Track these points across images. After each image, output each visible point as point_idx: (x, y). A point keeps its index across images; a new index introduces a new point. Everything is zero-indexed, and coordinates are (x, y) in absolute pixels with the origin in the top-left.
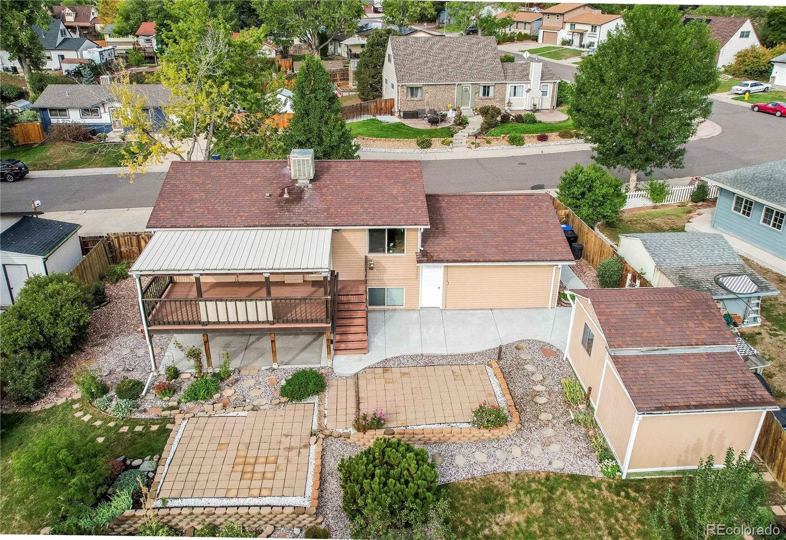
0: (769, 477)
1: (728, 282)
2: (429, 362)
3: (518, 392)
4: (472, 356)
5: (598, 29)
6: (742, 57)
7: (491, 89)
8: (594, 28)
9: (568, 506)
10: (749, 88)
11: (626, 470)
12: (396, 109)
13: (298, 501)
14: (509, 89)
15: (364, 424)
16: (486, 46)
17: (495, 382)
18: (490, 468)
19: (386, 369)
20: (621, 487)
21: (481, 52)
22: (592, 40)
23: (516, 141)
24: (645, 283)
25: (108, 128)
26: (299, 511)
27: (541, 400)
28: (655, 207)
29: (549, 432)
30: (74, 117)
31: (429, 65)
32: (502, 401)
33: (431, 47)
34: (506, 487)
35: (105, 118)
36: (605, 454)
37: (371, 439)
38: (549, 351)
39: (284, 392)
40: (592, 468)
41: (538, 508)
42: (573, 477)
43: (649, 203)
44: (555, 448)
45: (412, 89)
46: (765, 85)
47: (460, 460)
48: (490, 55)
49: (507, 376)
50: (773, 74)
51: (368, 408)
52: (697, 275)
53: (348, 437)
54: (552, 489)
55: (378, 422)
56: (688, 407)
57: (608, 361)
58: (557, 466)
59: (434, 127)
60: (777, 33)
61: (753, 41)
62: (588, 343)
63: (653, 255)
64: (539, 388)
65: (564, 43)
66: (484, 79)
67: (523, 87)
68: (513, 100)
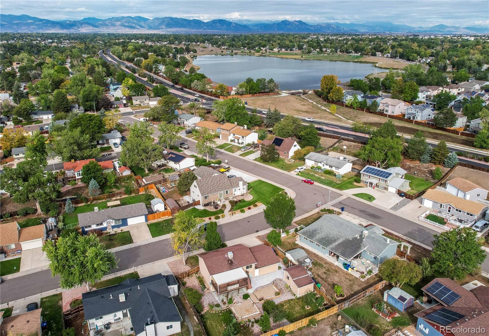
0: (316, 292)
1: (306, 260)
2: (263, 287)
3: (279, 289)
4: (269, 284)
5: (244, 138)
6: (296, 153)
7: (228, 191)
8: (243, 137)
9: (292, 303)
10: (300, 170)
11: (298, 296)
12: (201, 203)
13: (258, 313)
14: (234, 190)
15: (260, 300)
16: (224, 177)
17: (275, 288)
18: (280, 301)
19: (257, 290)
20: (298, 299)
21: (223, 180)
22: (243, 141)
23: (243, 211)
24: (293, 263)
25: (105, 228)
26: (259, 314)
27: (283, 289)
28: (287, 236)
29: (286, 294)
30: (94, 227)
31: (209, 187)
32: (277, 291)
33: (208, 181)
34: (283, 303)
35: (105, 225)
36: (295, 295)
37: (263, 302)
38: (281, 280)
39: (244, 298)
40: (293, 297)
41: (288, 305)
42: (291, 299)
43: (286, 235)
44: (288, 296)
45: (206, 197)
46: (304, 167)
47: (275, 301)
48: (226, 180)
49: (276, 286)
50: (306, 162)
51: (259, 298)
52: (301, 260)
53: (258, 302)
54: (289, 302)
55: (262, 299)
56: (304, 285)
57: (292, 281)
58: (289, 298)
59: (217, 210)
60: (304, 141)
61: (298, 147)
62: (288, 278)
63: (293, 257)
64: (282, 287)
65: (232, 141)
66: (226, 189)
67: (237, 189)
68: (235, 193)
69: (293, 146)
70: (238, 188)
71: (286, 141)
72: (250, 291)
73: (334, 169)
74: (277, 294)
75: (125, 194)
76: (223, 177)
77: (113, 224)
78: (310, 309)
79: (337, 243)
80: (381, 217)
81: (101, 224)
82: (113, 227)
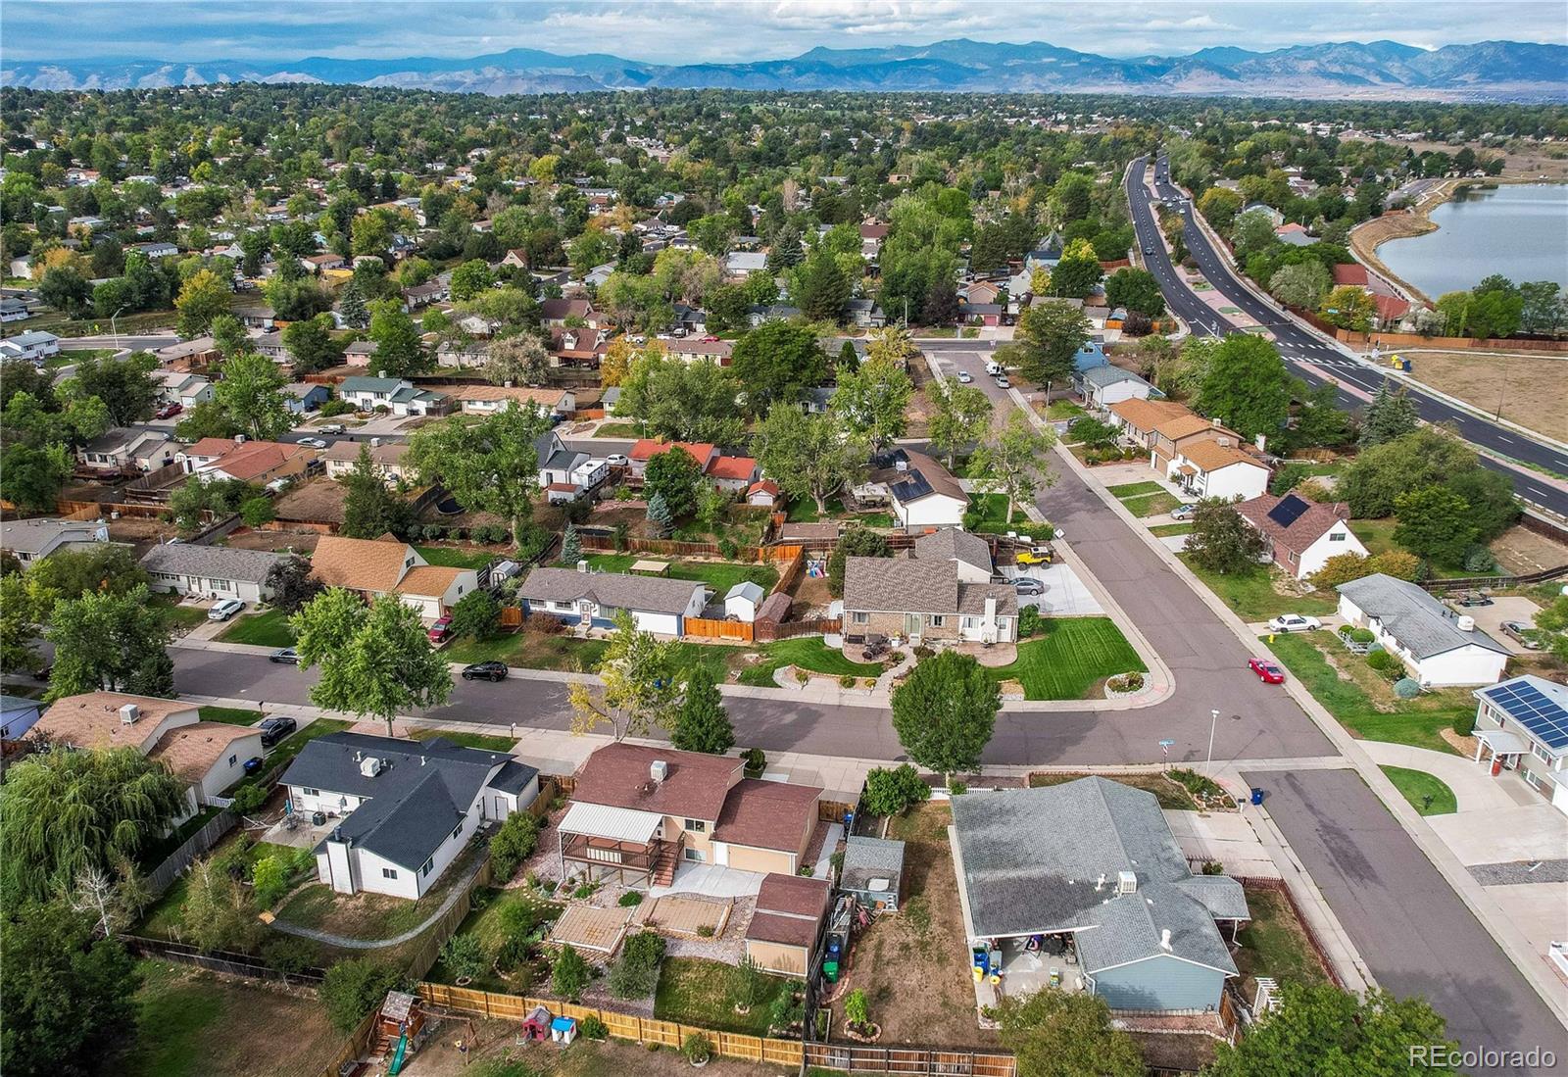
1: (874, 881)
2: (698, 898)
6: (1333, 563)
7: (945, 619)
9: (716, 975)
10: (1285, 625)
12: (844, 628)
13: (607, 950)
14: (965, 619)
15: (648, 922)
17: (723, 914)
18: (694, 954)
19: (675, 897)
20: (745, 973)
21: (938, 579)
25: (577, 620)
26: (605, 954)
27: (741, 929)
28: (948, 802)
29: (730, 943)
30: (550, 607)
31: (881, 590)
32: (720, 925)
33: (886, 571)
34: (696, 963)
35: (575, 610)
36: (746, 959)
37: (647, 930)
39: (621, 900)
40: (737, 963)
41: (703, 974)
42: (727, 965)
43: (949, 798)
44: (728, 951)
46: (1315, 621)
47: (682, 948)
48: (948, 582)
50: (1340, 604)
53: (639, 927)
54: (715, 968)
55: (654, 924)
56: (770, 941)
58: (722, 959)
59: (868, 662)
61: (1351, 543)
64: (744, 923)
66: (937, 610)
67: (978, 620)
68: (968, 631)
69: (1327, 535)
70: (981, 619)
71: (1316, 511)
72: (655, 892)
73: (1406, 655)
74: (707, 932)
75: (721, 554)
76: (940, 571)
77: (596, 615)
78: (741, 1016)
79: (1013, 874)
80: (1374, 877)
81: (568, 604)
82: (596, 622)
